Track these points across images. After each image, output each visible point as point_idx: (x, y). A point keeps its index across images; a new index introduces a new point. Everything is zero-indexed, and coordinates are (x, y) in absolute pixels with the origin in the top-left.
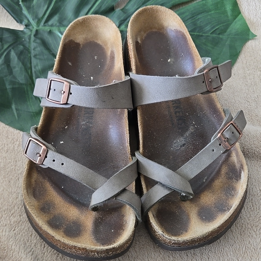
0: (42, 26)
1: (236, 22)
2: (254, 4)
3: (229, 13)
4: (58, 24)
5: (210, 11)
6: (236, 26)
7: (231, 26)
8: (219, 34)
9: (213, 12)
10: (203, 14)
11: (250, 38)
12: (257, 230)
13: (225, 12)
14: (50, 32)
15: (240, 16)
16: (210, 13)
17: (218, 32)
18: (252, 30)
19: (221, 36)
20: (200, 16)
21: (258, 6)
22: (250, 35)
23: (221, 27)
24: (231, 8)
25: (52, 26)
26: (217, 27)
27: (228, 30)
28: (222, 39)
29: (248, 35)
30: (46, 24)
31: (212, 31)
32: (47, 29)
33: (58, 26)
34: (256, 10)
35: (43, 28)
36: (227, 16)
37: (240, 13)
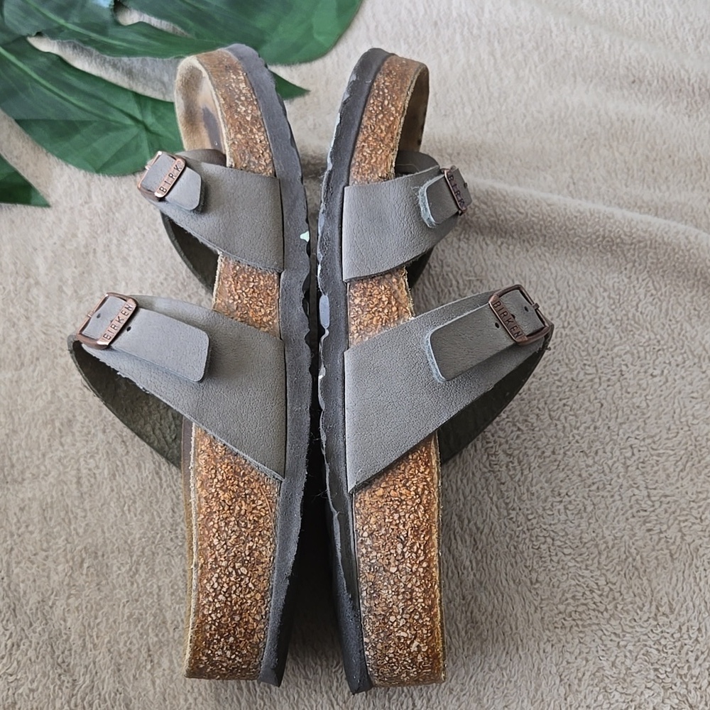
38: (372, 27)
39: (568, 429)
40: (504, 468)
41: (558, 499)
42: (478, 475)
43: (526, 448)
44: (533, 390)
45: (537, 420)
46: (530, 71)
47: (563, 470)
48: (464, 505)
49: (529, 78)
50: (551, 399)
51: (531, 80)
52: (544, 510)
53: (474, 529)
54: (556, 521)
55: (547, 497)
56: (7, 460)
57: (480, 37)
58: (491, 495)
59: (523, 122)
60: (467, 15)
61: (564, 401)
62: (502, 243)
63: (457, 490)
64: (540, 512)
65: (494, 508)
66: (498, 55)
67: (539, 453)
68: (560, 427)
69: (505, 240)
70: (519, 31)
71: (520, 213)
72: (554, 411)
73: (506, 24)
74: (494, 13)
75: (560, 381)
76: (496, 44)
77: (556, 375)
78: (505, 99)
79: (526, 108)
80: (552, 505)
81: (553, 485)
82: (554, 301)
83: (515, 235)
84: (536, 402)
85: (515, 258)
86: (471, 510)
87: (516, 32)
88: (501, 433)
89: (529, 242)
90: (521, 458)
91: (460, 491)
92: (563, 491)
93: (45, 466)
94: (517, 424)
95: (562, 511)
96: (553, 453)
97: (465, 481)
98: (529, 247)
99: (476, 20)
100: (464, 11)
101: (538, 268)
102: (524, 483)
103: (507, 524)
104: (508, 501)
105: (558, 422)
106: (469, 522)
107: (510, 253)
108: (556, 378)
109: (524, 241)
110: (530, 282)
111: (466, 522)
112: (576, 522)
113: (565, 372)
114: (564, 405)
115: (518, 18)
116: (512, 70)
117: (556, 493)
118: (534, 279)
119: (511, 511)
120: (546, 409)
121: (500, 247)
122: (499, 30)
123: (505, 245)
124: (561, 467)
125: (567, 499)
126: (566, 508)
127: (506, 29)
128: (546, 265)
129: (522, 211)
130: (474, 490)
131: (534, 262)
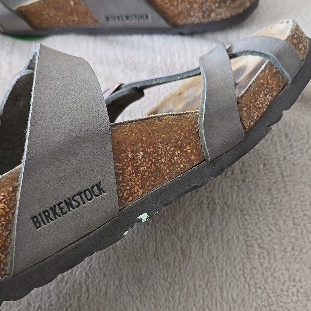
39: (305, 233)
40: (257, 257)
41: (293, 283)
42: (238, 259)
43: (274, 243)
44: (283, 202)
47: (299, 262)
48: (225, 280)
50: (296, 210)
52: (282, 290)
53: (230, 299)
54: (289, 300)
55: (285, 281)
58: (246, 276)
61: (305, 212)
63: (222, 269)
64: (279, 292)
65: (247, 286)
67: (283, 248)
68: (299, 231)
72: (296, 219)
75: (303, 197)
77: (301, 192)
80: (288, 288)
81: (291, 273)
82: (305, 141)
86: (230, 285)
88: (258, 231)
90: (270, 250)
91: (224, 270)
92: (297, 278)
94: (270, 225)
95: (295, 293)
96: (293, 249)
97: (228, 263)
102: (270, 269)
103: (254, 298)
104: (257, 281)
105: (298, 227)
106: (228, 293)
108: (301, 195)
111: (225, 293)
112: (304, 303)
113: (307, 191)
114: (305, 215)
117: (292, 279)
118: (293, 124)
119: (258, 290)
124: (298, 260)
125: (299, 284)
126: (298, 291)
130: (234, 270)
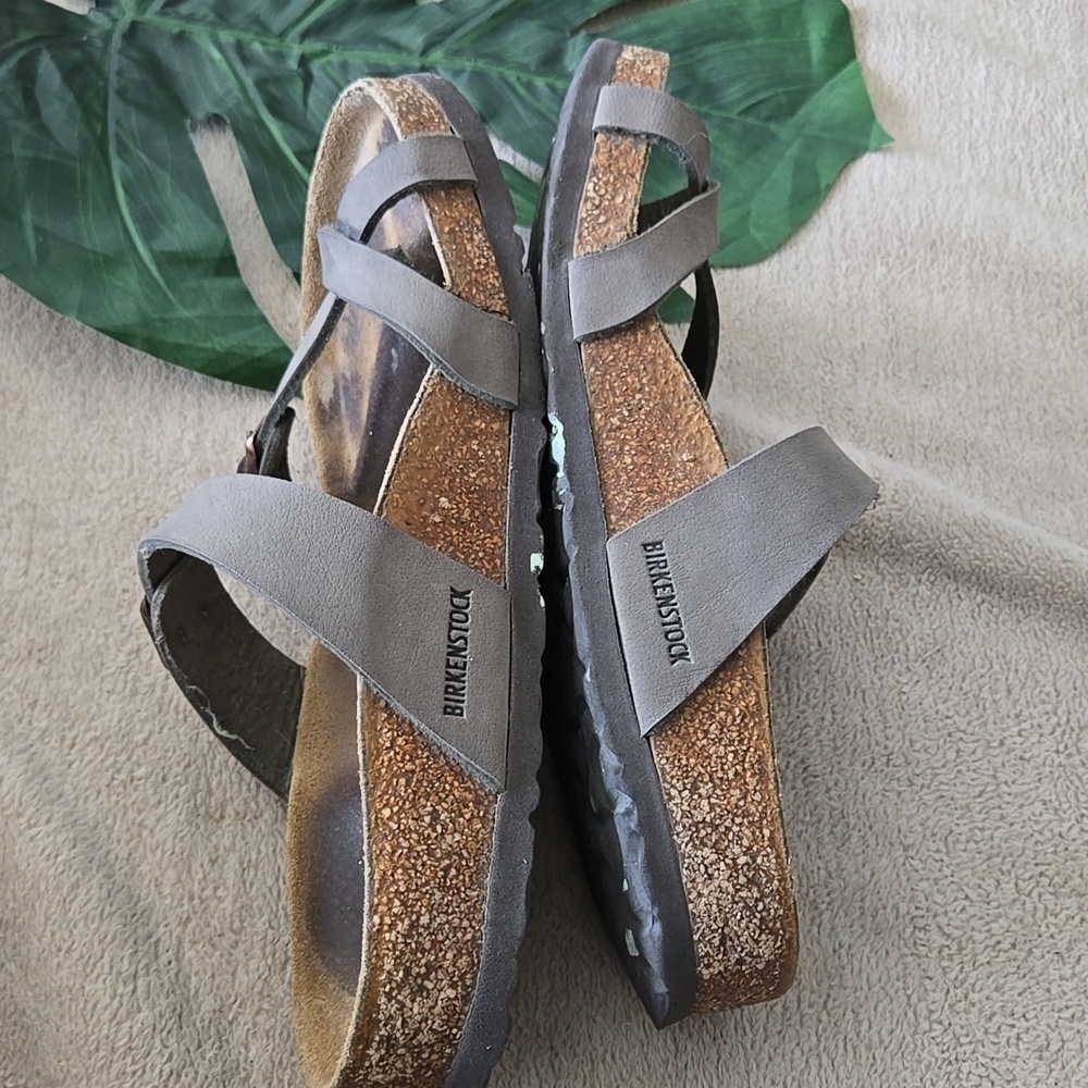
0: (157, 13)
1: (832, 88)
2: (899, 38)
3: (816, 51)
4: (212, 17)
5: (748, 34)
6: (830, 100)
7: (816, 97)
8: (768, 119)
9: (759, 41)
10: (723, 43)
11: (873, 144)
12: (787, 767)
13: (803, 45)
14: (181, 39)
15: (851, 67)
16: (748, 43)
17: (764, 111)
18: (884, 121)
19: (773, 127)
20: (710, 50)
21: (914, 47)
22: (874, 134)
23: (777, 95)
24: (824, 34)
25: (190, 18)
26: (763, 95)
27: (803, 111)
28: (774, 136)
29: (867, 134)
30: (169, 10)
31: (744, 106)
32: (172, 25)
33: (212, 25)
34: (905, 59)
35: (159, 20)
36: (807, 61)
37: (851, 54)
38: (838, 230)
39: (1040, 914)
40: (935, 952)
41: (1010, 1021)
42: (894, 955)
43: (973, 929)
44: (997, 840)
45: (997, 888)
46: (1063, 344)
47: (1024, 976)
48: (866, 998)
49: (1059, 353)
50: (1023, 859)
51: (1063, 357)
52: (986, 1033)
53: (876, 1039)
54: (1001, 1055)
55: (993, 1014)
56: (203, 780)
57: (996, 276)
58: (909, 992)
59: (1041, 420)
60: (983, 240)
61: (1042, 868)
62: (983, 601)
63: (860, 972)
64: (979, 1035)
65: (910, 1014)
66: (1019, 311)
67: (992, 942)
68: (1029, 906)
69: (989, 598)
70: (1057, 280)
71: (1019, 564)
72: (1024, 881)
73: (1039, 268)
74: (1024, 245)
75: (1041, 833)
76: (1019, 292)
77: (1037, 822)
78: (1020, 379)
79: (1048, 400)
80: (999, 1028)
81: (1006, 997)
82: (1049, 708)
83: (1004, 594)
84: (1000, 860)
85: (998, 629)
86: (876, 1008)
87: (1053, 281)
88: (939, 898)
89: (1023, 608)
90: (964, 944)
91: (864, 975)
92: (1019, 1010)
93: (257, 803)
94: (965, 888)
95: (1013, 1041)
96: (1014, 946)
97: (873, 961)
98: (1022, 616)
99: (996, 251)
100: (979, 233)
101: (1031, 651)
102: (962, 983)
103: (926, 1044)
104: (933, 1007)
105: (1027, 899)
106: (870, 1027)
107: (993, 619)
108: (1037, 828)
109: (1016, 605)
110: (1017, 671)
111: (865, 1025)
112: (1031, 1064)
113: (1050, 822)
114: (1041, 874)
115: (1059, 261)
116: (1036, 336)
117: (1008, 1011)
118: (1023, 668)
119: (935, 1026)
120: (1013, 874)
121: (979, 605)
122: (1026, 272)
123: (986, 605)
124: (1022, 972)
125: (1023, 1023)
126: (1018, 1038)
127: (1037, 274)
128: (1044, 650)
129: (1023, 561)
130: (884, 978)
131: (1025, 641)
